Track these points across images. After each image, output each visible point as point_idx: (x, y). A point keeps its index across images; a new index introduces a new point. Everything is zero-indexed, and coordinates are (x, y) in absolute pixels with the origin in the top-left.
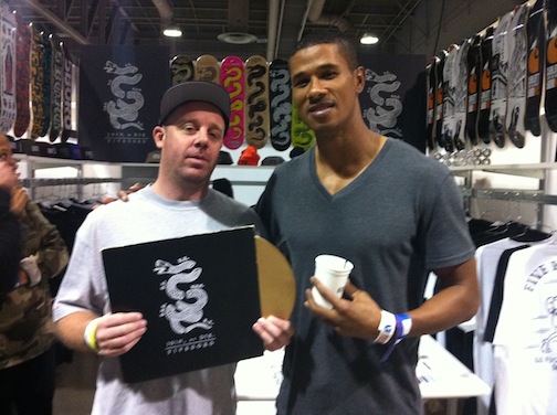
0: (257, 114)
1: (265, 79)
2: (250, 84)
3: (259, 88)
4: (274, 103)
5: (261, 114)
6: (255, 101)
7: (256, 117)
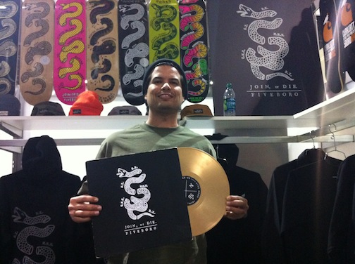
0: (102, 57)
1: (112, 15)
2: (94, 21)
3: (105, 26)
4: (126, 44)
5: (109, 57)
6: (100, 42)
7: (101, 61)
